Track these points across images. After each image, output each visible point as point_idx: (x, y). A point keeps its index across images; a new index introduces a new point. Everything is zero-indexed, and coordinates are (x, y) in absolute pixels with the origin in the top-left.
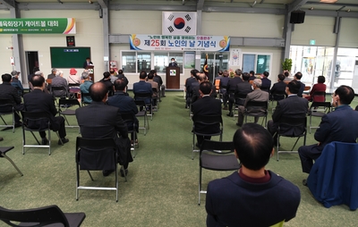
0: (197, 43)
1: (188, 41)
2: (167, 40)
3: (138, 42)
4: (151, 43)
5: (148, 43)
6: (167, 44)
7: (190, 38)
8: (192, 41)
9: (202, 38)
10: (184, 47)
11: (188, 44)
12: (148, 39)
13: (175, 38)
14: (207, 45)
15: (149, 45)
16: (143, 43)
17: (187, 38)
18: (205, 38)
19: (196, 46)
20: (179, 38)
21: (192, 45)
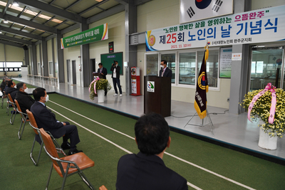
0: (235, 29)
1: (218, 27)
2: (186, 31)
3: (153, 40)
4: (167, 39)
5: (163, 40)
6: (187, 37)
7: (222, 21)
8: (226, 26)
9: (245, 17)
10: (211, 40)
11: (219, 33)
12: (164, 33)
13: (197, 27)
14: (256, 30)
15: (164, 43)
16: (158, 40)
17: (216, 22)
18: (253, 15)
19: (233, 36)
20: (203, 25)
21: (226, 34)
